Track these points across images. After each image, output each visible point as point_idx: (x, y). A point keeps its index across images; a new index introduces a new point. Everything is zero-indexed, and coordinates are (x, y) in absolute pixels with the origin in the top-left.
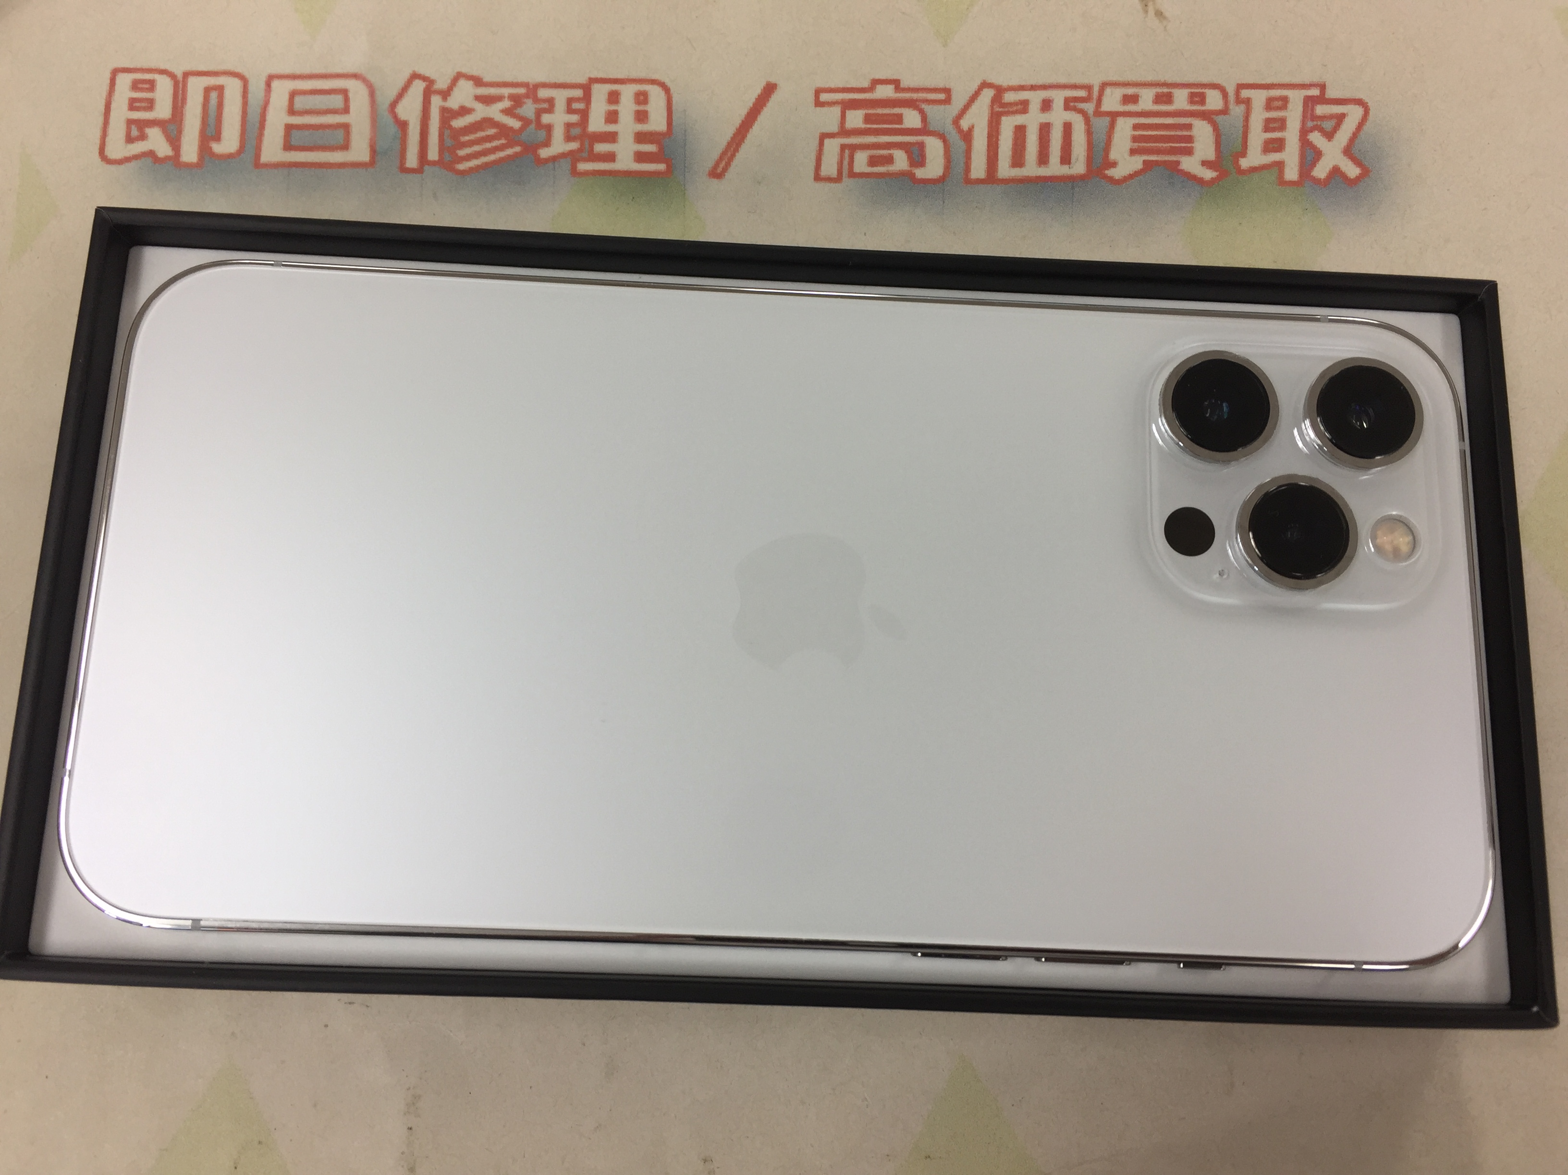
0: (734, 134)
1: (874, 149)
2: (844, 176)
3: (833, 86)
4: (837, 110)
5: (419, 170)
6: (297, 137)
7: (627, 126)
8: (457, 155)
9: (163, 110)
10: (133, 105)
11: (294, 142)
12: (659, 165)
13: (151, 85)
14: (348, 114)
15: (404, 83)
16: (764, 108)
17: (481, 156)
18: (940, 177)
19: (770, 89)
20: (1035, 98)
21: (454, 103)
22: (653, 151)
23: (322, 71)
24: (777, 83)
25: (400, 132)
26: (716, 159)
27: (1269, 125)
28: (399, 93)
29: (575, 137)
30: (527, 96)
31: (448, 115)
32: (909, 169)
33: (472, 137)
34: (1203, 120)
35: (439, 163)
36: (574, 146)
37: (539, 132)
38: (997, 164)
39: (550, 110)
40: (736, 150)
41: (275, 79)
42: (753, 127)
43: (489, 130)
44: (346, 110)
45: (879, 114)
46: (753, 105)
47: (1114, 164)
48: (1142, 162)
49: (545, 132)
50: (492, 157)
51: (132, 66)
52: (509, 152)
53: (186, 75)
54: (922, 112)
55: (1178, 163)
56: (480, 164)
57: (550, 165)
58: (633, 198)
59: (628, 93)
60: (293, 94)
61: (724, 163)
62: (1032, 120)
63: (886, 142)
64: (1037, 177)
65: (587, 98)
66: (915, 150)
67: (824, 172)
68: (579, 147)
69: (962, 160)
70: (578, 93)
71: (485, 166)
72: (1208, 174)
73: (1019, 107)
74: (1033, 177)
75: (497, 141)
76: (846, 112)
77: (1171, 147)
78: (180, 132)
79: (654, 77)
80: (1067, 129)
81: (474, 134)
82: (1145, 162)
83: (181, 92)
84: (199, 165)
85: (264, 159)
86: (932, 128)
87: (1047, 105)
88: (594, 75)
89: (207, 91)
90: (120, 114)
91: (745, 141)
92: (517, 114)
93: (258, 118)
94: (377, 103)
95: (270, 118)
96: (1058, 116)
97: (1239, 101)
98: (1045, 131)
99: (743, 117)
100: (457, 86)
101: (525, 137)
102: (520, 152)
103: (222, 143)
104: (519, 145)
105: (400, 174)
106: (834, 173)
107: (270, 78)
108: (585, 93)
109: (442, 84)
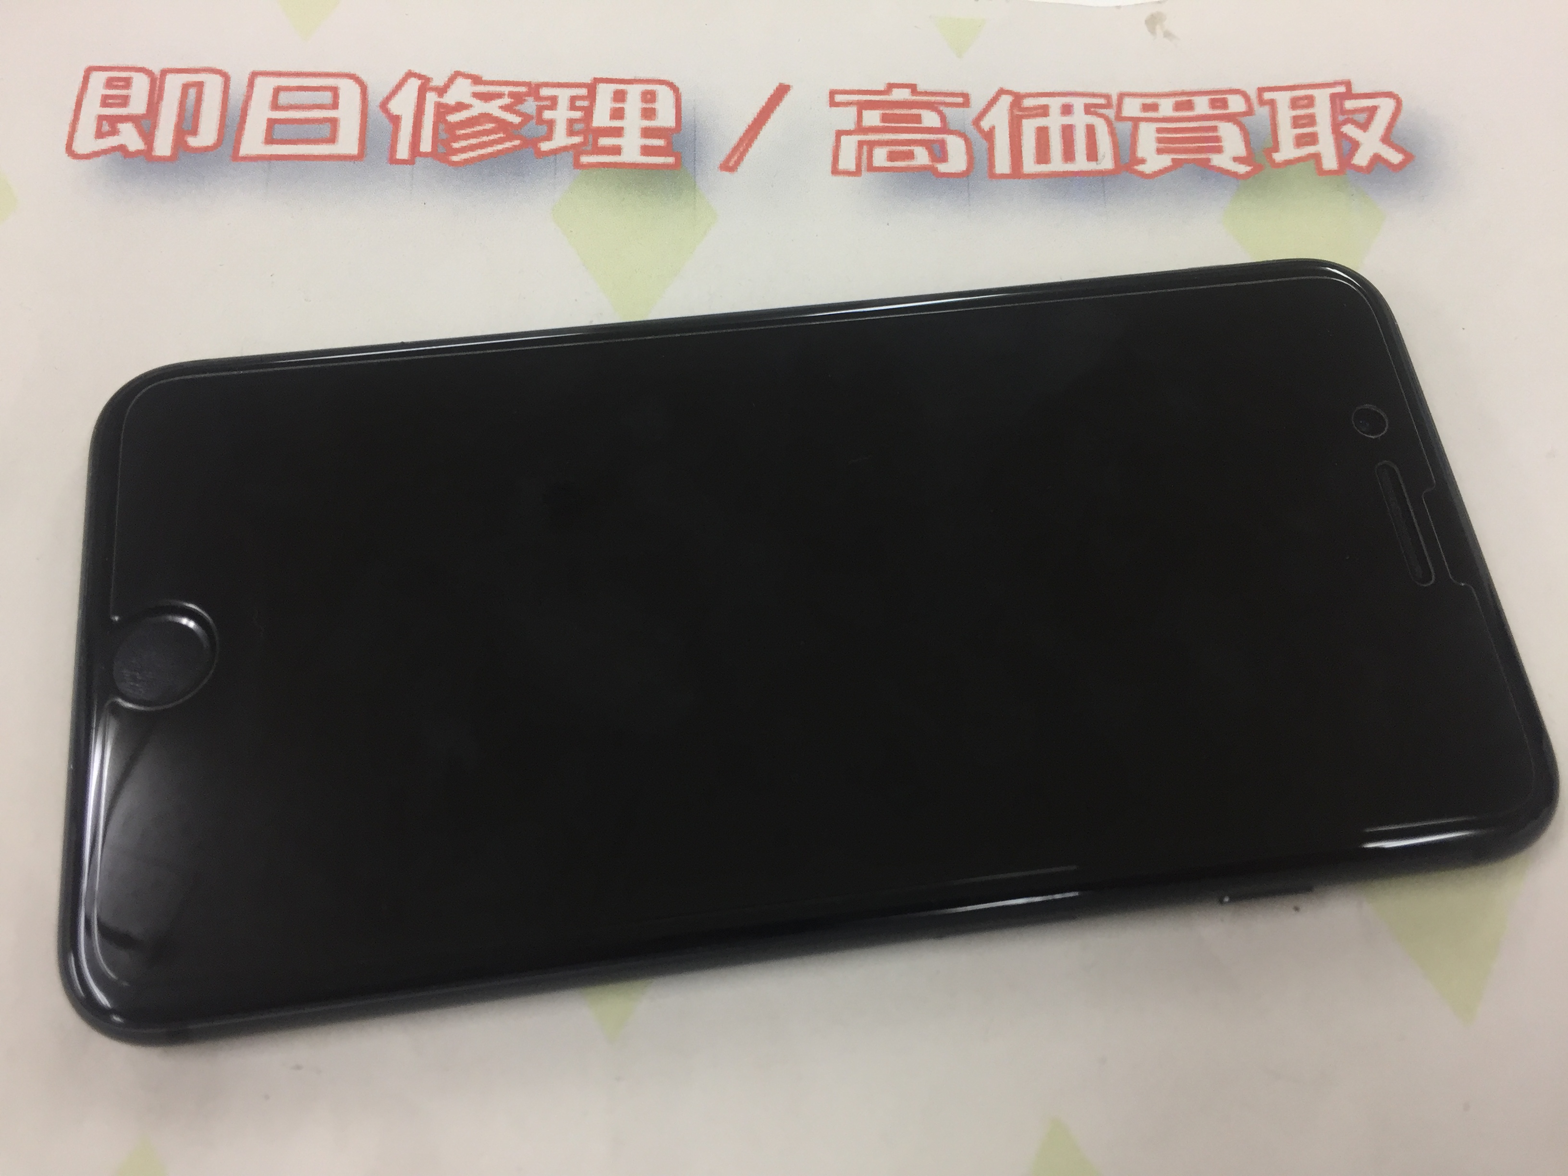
0: (746, 131)
1: (892, 146)
2: (863, 170)
3: (848, 88)
4: (853, 110)
5: (410, 162)
6: (279, 131)
7: (633, 122)
8: (452, 146)
9: (137, 104)
10: (105, 101)
11: (277, 135)
12: (667, 158)
13: (127, 83)
14: (336, 110)
15: (398, 81)
16: (777, 107)
17: (477, 149)
18: (964, 171)
19: (782, 91)
20: (1055, 104)
21: (450, 98)
22: (661, 145)
23: (311, 68)
24: (790, 84)
25: (391, 126)
26: (728, 153)
27: (1296, 122)
28: (393, 91)
29: (578, 131)
32: (931, 163)
33: (468, 131)
34: (1228, 122)
35: (433, 154)
36: (577, 140)
37: (540, 127)
38: (1022, 161)
39: (552, 107)
40: (749, 145)
41: (258, 77)
42: (766, 124)
43: (487, 125)
44: (335, 105)
45: (896, 114)
46: (766, 104)
47: (1143, 161)
48: (1171, 160)
49: (546, 127)
50: (489, 150)
51: (108, 65)
52: (508, 145)
53: (164, 72)
54: (941, 114)
55: (1209, 160)
56: (475, 156)
57: (552, 158)
58: (640, 189)
59: (634, 93)
60: (277, 91)
61: (736, 158)
62: (1054, 122)
63: (906, 139)
64: (1064, 172)
65: (591, 96)
66: (936, 147)
67: (842, 166)
68: (583, 141)
69: (985, 156)
70: (583, 92)
71: (482, 157)
72: (1242, 169)
73: (1040, 111)
74: (1060, 172)
75: (495, 135)
76: (862, 112)
77: (1199, 146)
78: (154, 126)
79: (662, 78)
80: (1091, 130)
81: (470, 128)
82: (1173, 160)
83: (157, 89)
84: (173, 158)
85: (244, 151)
86: (952, 127)
87: (1067, 110)
88: (598, 76)
89: (186, 87)
90: (92, 109)
91: (758, 137)
92: (519, 110)
93: (238, 113)
94: (369, 99)
95: (251, 112)
96: (1080, 120)
97: (1262, 102)
98: (1068, 132)
99: (756, 114)
100: (454, 84)
101: (524, 131)
102: (519, 146)
103: (198, 137)
104: (518, 139)
105: (389, 165)
106: (852, 166)
107: (253, 76)
108: (589, 92)
109: (438, 81)
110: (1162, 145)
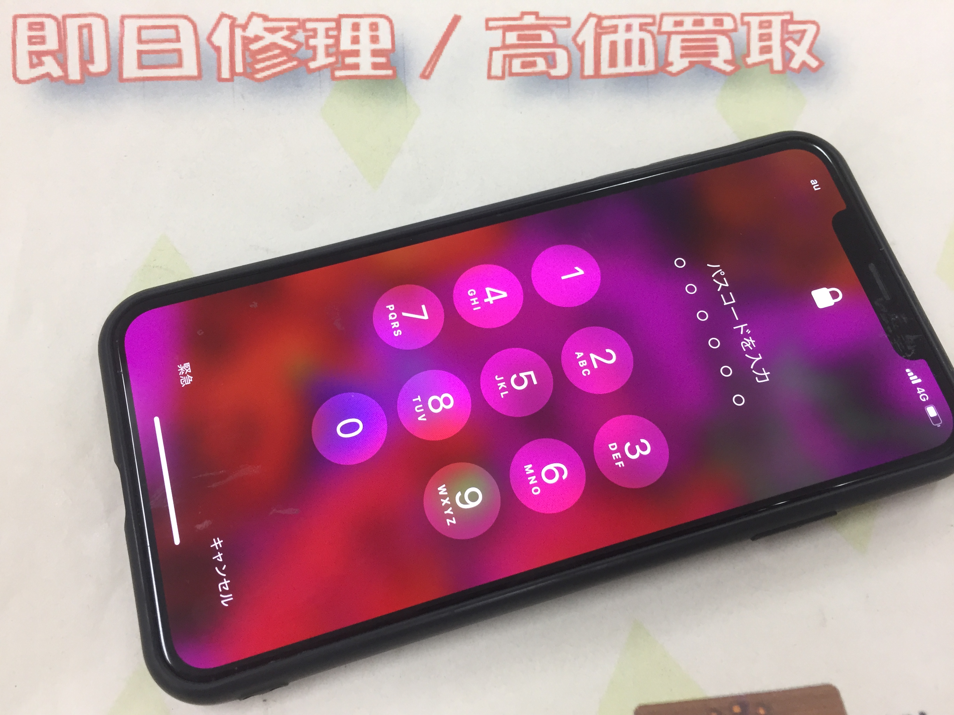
0: (435, 50)
1: (524, 57)
2: (506, 75)
3: (496, 16)
4: (500, 32)
5: (231, 80)
6: (146, 59)
7: (365, 46)
8: (255, 68)
9: (52, 42)
10: (31, 40)
11: (145, 62)
12: (388, 71)
13: (42, 26)
14: (179, 43)
15: (215, 21)
16: (453, 32)
17: (271, 68)
18: (566, 74)
19: (456, 20)
20: (622, 24)
21: (250, 33)
22: (384, 62)
23: (160, 14)
24: (461, 15)
25: (216, 54)
26: (424, 66)
27: (762, 38)
28: (214, 28)
29: (332, 54)
30: (299, 27)
31: (247, 41)
32: (546, 69)
33: (264, 56)
34: (723, 36)
35: (244, 74)
36: (332, 60)
37: (308, 51)
38: (601, 66)
39: (314, 36)
40: (437, 60)
41: (126, 19)
42: (447, 45)
43: (275, 51)
44: (178, 40)
45: (526, 34)
46: (446, 30)
47: (671, 64)
48: (688, 62)
49: (312, 51)
50: (278, 69)
51: (26, 13)
52: (290, 65)
53: (65, 17)
54: (553, 33)
55: (710, 62)
56: (270, 74)
57: (317, 73)
58: (373, 93)
59: (364, 23)
60: (140, 29)
61: (429, 69)
62: (621, 37)
63: (532, 53)
64: (625, 73)
65: (338, 28)
66: (550, 57)
67: (493, 73)
68: (335, 60)
69: (579, 63)
70: (333, 24)
71: (274, 75)
72: (729, 68)
73: (613, 29)
74: (623, 73)
75: (281, 58)
76: (505, 34)
77: (705, 52)
78: (66, 58)
79: (381, 13)
80: (642, 42)
81: (265, 54)
82: (690, 62)
83: (62, 30)
84: (81, 81)
85: (126, 75)
86: (559, 43)
87: (629, 28)
88: (342, 13)
89: (81, 28)
90: (24, 47)
91: (442, 54)
92: (293, 39)
93: (118, 47)
94: (199, 34)
95: (125, 46)
96: (636, 35)
97: (743, 23)
98: (628, 43)
99: (441, 38)
100: (251, 22)
101: (299, 54)
102: (296, 65)
103: (95, 65)
104: (295, 60)
105: (218, 82)
106: (500, 74)
107: (123, 18)
108: (336, 24)
109: (241, 20)
110: (684, 52)
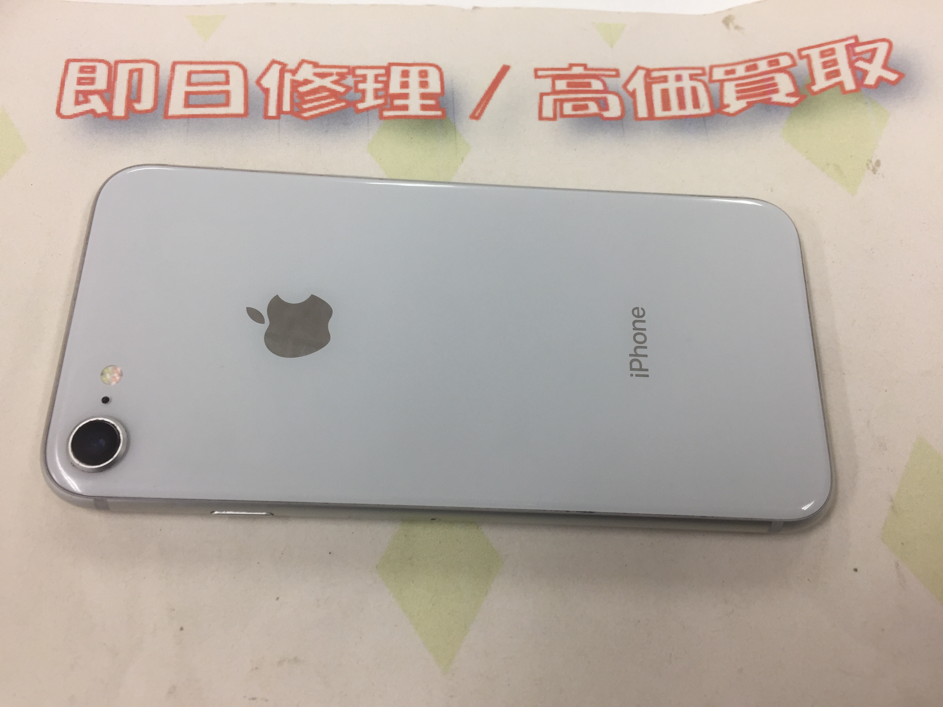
0: (485, 93)
1: (575, 101)
2: (558, 117)
3: (545, 67)
4: (550, 81)
5: (277, 117)
6: (193, 99)
7: (414, 90)
8: (302, 107)
9: (101, 84)
10: (80, 81)
11: (192, 102)
12: (437, 112)
13: (94, 69)
14: (228, 85)
15: (266, 66)
16: (503, 78)
17: (319, 108)
18: (619, 116)
19: (505, 69)
20: (671, 75)
21: (300, 77)
22: (432, 104)
23: (212, 60)
24: (510, 65)
25: (264, 95)
26: (474, 108)
28: (263, 73)
29: (381, 96)
32: (599, 112)
33: (312, 97)
34: (782, 74)
35: (291, 112)
36: (380, 101)
37: (357, 94)
38: (654, 109)
39: (364, 81)
40: (487, 102)
41: (177, 65)
42: (497, 90)
43: (323, 93)
44: (227, 82)
45: (576, 82)
46: (496, 76)
48: (746, 103)
49: (361, 94)
50: (326, 109)
51: (80, 58)
53: (117, 62)
55: (770, 99)
56: (319, 113)
57: (365, 113)
58: (422, 131)
59: (414, 72)
60: (190, 73)
61: (479, 111)
62: (672, 86)
63: (582, 97)
64: (680, 116)
65: (388, 74)
66: (601, 101)
67: (544, 115)
68: (384, 102)
69: (632, 107)
70: (383, 71)
71: (322, 114)
72: (793, 100)
73: (662, 79)
74: (677, 116)
75: (329, 99)
76: (555, 81)
77: (763, 92)
78: (112, 97)
79: (431, 62)
80: (694, 89)
81: (313, 95)
83: (113, 75)
84: (125, 117)
85: (171, 113)
86: (610, 89)
87: (679, 78)
88: (391, 62)
89: (131, 71)
90: (71, 86)
91: (493, 97)
92: (342, 83)
93: (166, 88)
94: (249, 78)
95: (174, 88)
96: (687, 84)
97: (802, 57)
98: (680, 91)
99: (490, 84)
100: (301, 68)
101: (348, 97)
102: (345, 106)
103: (142, 104)
104: (344, 102)
105: (264, 120)
106: (551, 115)
107: (175, 64)
108: (386, 72)
109: (292, 66)
110: (739, 94)
